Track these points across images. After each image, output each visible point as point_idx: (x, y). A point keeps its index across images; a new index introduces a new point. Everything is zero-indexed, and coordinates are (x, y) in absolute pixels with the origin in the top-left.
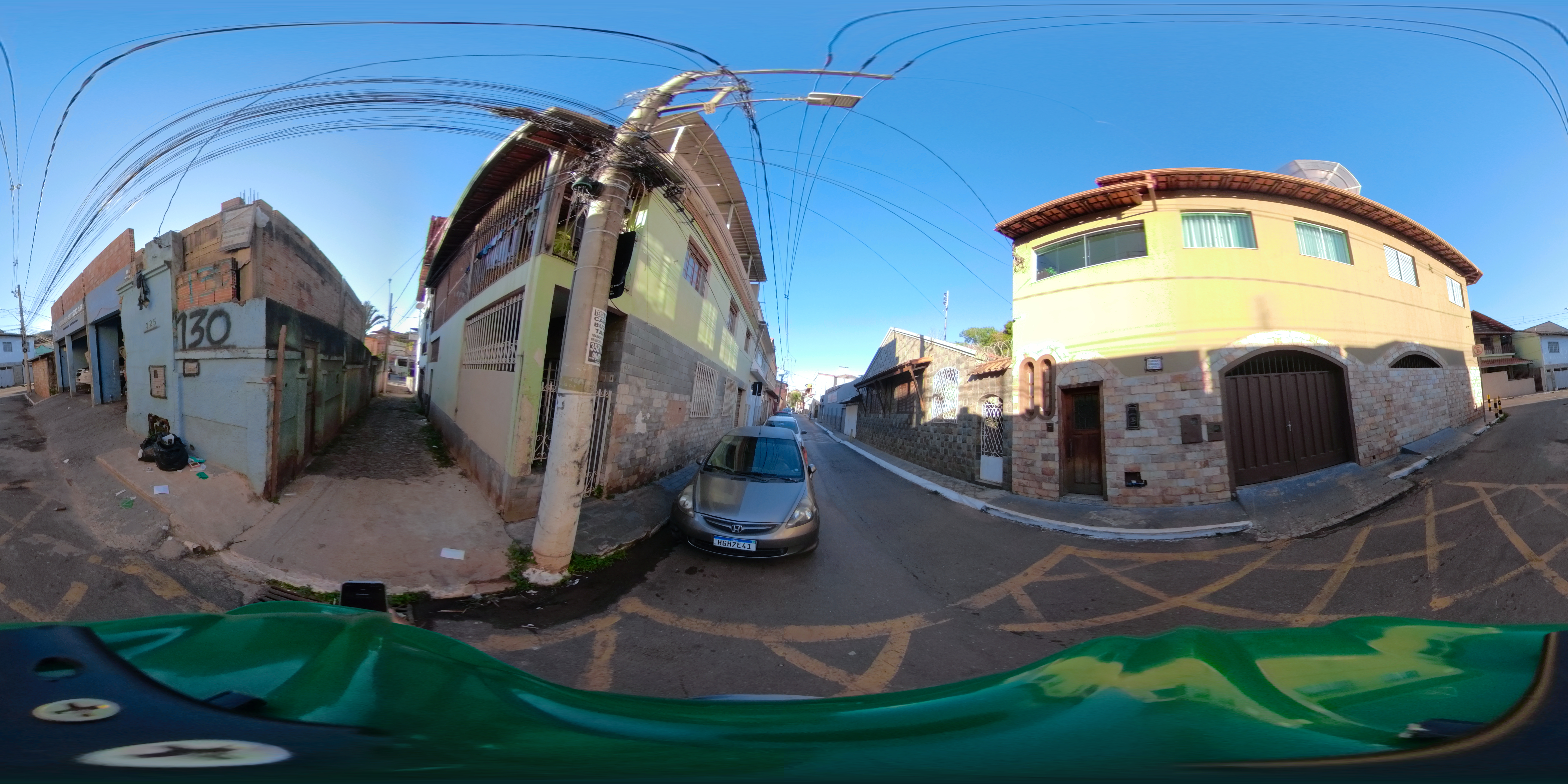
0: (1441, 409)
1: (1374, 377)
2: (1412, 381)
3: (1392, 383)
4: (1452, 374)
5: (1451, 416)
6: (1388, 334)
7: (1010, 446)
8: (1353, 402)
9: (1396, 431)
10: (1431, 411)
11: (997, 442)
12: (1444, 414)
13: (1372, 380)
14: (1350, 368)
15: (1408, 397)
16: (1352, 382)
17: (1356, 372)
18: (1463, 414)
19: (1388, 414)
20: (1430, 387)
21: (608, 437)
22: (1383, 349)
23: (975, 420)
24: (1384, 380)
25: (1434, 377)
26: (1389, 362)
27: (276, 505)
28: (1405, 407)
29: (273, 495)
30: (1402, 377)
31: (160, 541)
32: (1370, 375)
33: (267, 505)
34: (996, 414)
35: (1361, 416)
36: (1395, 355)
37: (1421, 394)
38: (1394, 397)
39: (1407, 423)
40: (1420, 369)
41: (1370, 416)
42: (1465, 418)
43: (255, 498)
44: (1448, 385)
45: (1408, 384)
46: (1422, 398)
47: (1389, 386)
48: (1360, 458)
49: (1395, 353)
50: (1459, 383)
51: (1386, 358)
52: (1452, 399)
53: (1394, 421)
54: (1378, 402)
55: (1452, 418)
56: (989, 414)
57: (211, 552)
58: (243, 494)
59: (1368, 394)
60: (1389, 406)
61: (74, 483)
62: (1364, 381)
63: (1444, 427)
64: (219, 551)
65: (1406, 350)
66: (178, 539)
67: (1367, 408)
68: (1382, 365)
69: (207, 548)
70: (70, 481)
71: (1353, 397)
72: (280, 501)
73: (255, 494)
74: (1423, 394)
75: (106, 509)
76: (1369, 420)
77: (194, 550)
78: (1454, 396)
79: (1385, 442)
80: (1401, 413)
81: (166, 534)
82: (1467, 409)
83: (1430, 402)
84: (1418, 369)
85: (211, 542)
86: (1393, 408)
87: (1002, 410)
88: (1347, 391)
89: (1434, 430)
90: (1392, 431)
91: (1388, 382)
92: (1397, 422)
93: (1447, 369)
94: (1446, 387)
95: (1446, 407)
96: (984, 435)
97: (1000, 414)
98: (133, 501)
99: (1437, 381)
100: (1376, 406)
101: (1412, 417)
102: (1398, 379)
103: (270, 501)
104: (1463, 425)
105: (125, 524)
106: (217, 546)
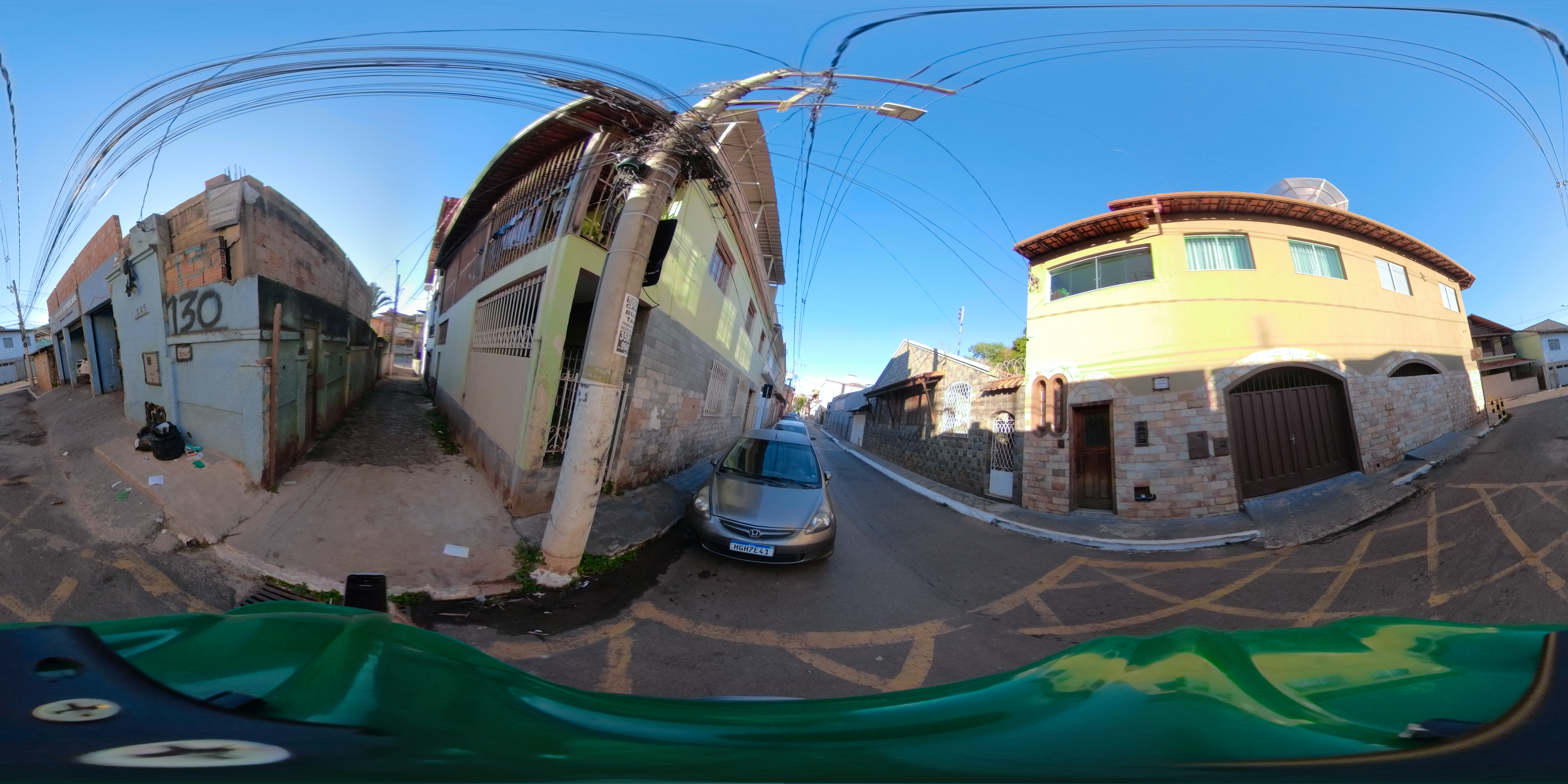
0: (1444, 414)
1: (1374, 388)
2: (1412, 389)
3: (1392, 392)
4: (1452, 379)
5: (1454, 420)
6: (1384, 345)
7: (1021, 461)
8: (1355, 413)
9: (1399, 438)
10: (1433, 417)
11: (1008, 457)
12: (1446, 419)
13: (1372, 391)
14: (1349, 381)
15: (1409, 405)
16: (1352, 394)
17: (1354, 384)
18: (1466, 418)
19: (1389, 423)
20: (1431, 393)
21: (622, 432)
22: (1381, 360)
23: (986, 435)
24: (1384, 389)
25: (1434, 383)
26: (1388, 372)
27: (274, 494)
28: (1406, 415)
29: (272, 483)
30: (1402, 385)
31: (153, 534)
32: (1370, 386)
33: (265, 495)
34: (1007, 430)
35: (1363, 426)
36: (1393, 365)
37: (1422, 401)
38: (1395, 406)
39: (1409, 431)
40: (1419, 376)
41: (1371, 426)
42: (1469, 421)
43: (252, 487)
44: (1448, 390)
45: (1408, 392)
46: (1423, 405)
47: (1389, 395)
48: (1364, 467)
49: (1393, 362)
50: (1460, 388)
51: (1384, 368)
52: (1454, 404)
53: (1396, 429)
54: (1379, 412)
55: (1455, 423)
56: (1000, 430)
57: (205, 545)
58: (240, 484)
59: (1368, 404)
60: (1390, 415)
61: (72, 476)
62: (1364, 392)
63: (1446, 432)
64: (213, 544)
65: (1404, 359)
66: (172, 532)
67: (1368, 418)
68: (1380, 375)
69: (201, 541)
70: (68, 474)
71: (1353, 408)
72: (280, 490)
73: (253, 483)
74: (1424, 400)
75: (101, 502)
76: (1371, 430)
77: (188, 543)
78: (1456, 401)
79: (1387, 451)
80: (1403, 421)
81: (160, 527)
82: (1470, 413)
83: (1431, 408)
84: (1417, 377)
85: (205, 535)
86: (1394, 417)
87: (1014, 426)
88: (1348, 402)
89: (1438, 436)
90: (1394, 439)
91: (1388, 391)
92: (1399, 430)
93: (1446, 375)
94: (1447, 393)
95: (1447, 412)
96: (994, 450)
97: (1011, 430)
98: (129, 492)
99: (1437, 388)
100: (1377, 416)
101: (1414, 424)
102: (1398, 388)
103: (268, 490)
104: (1467, 429)
105: (119, 517)
106: (211, 539)
